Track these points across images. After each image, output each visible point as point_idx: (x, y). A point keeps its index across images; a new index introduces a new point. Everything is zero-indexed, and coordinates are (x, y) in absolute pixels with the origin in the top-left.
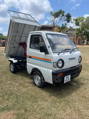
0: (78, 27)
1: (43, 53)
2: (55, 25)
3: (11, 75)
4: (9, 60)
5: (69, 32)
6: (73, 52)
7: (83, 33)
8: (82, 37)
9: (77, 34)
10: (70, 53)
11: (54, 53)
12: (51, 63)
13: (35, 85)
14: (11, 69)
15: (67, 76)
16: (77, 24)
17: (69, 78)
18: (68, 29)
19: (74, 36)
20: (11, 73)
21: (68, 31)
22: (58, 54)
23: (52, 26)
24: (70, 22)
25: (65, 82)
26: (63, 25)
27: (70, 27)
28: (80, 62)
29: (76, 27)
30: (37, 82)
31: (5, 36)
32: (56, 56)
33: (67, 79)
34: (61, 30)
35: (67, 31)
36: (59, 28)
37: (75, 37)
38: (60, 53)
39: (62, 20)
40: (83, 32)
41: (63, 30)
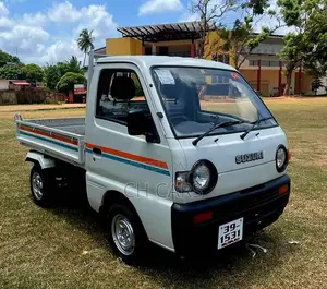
0: (294, 30)
1: (141, 139)
2: (210, 23)
3: (32, 214)
4: (29, 159)
5: (262, 48)
6: (256, 132)
7: (314, 50)
8: (311, 66)
9: (291, 56)
10: (242, 137)
11: (177, 138)
12: (168, 174)
13: (116, 253)
14: (36, 190)
15: (229, 224)
16: (292, 19)
17: (236, 230)
18: (257, 39)
19: (281, 64)
20: (36, 207)
21: (256, 44)
22: (195, 143)
23: (196, 26)
24: (266, 10)
25: (220, 246)
26: (237, 22)
27: (265, 30)
28: (280, 170)
29: (286, 30)
30: (122, 243)
31: (28, 67)
32: (185, 148)
33: (231, 232)
34: (232, 43)
35: (252, 46)
36: (224, 35)
37: (284, 68)
38: (200, 137)
39: (235, 6)
40: (315, 46)
41: (240, 43)
